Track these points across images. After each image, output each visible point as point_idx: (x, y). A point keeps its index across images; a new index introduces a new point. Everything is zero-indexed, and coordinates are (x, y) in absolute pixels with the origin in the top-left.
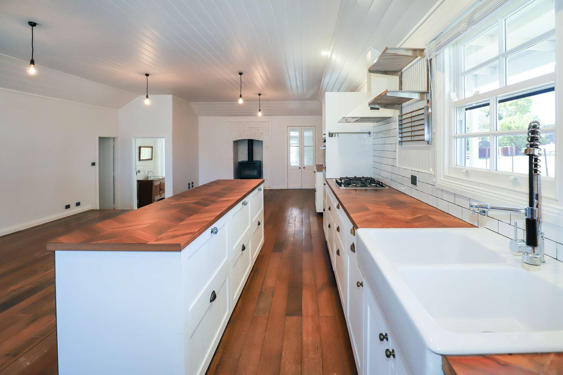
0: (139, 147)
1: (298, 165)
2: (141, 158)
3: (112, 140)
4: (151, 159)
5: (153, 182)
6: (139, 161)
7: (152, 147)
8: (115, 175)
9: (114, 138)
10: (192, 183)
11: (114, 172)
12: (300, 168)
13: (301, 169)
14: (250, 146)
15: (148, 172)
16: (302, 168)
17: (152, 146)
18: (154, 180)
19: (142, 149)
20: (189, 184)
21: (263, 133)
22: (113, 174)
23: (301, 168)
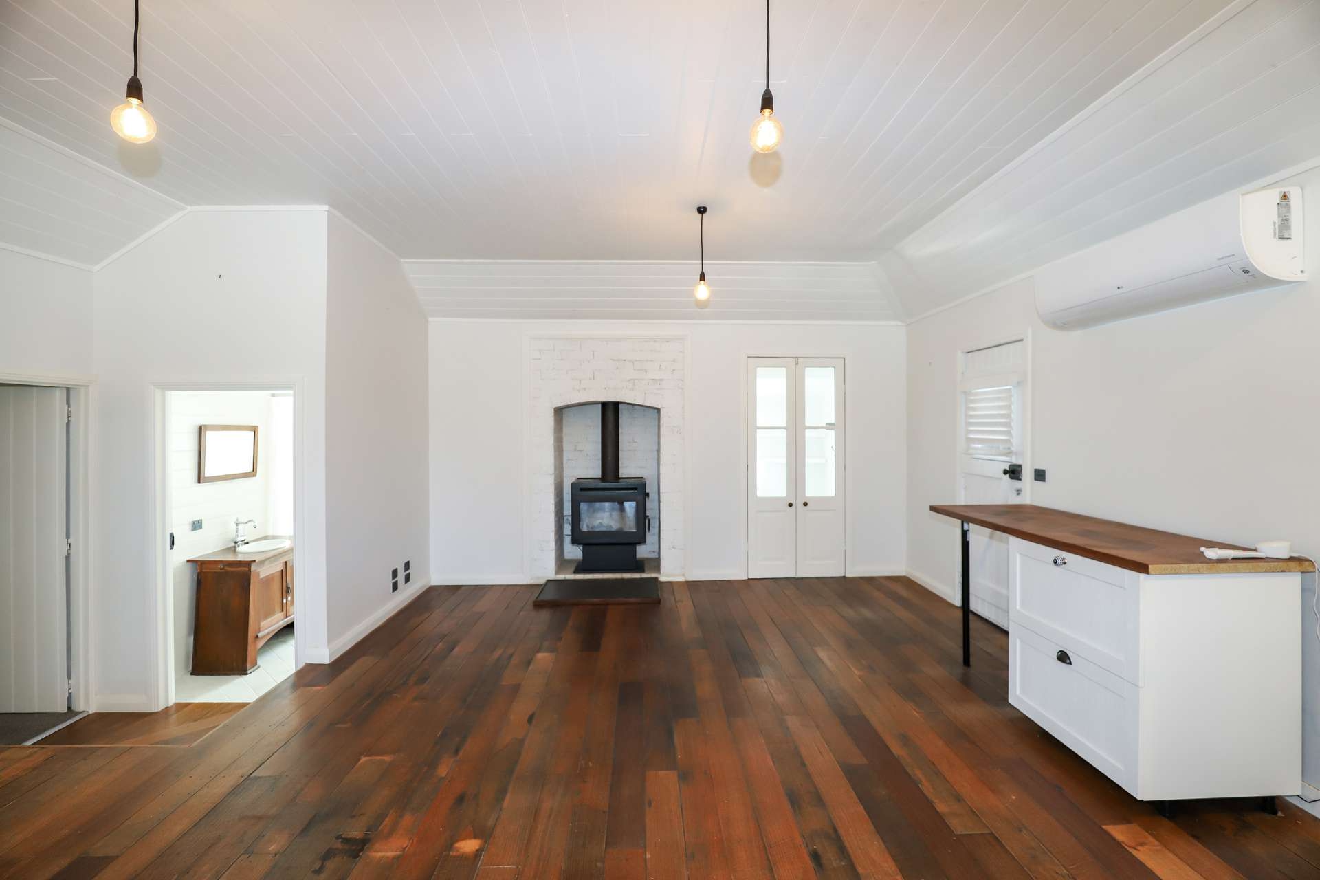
0: (197, 430)
1: (784, 494)
2: (209, 472)
3: (59, 396)
4: (253, 473)
5: (253, 567)
6: (199, 482)
7: (255, 430)
8: (72, 551)
9: (68, 389)
10: (407, 566)
11: (68, 537)
12: (790, 505)
13: (794, 506)
14: (611, 426)
15: (237, 524)
16: (797, 503)
17: (256, 425)
18: (258, 558)
19: (209, 436)
20: (395, 574)
21: (661, 380)
22: (66, 547)
23: (794, 503)
